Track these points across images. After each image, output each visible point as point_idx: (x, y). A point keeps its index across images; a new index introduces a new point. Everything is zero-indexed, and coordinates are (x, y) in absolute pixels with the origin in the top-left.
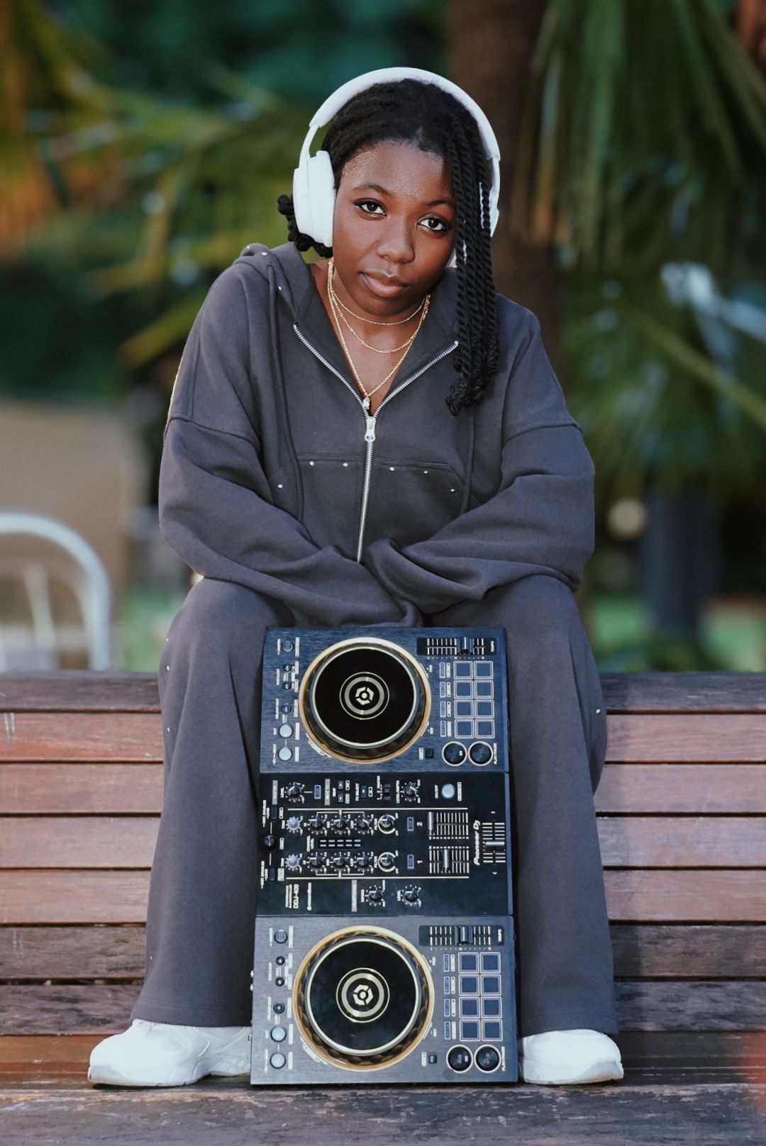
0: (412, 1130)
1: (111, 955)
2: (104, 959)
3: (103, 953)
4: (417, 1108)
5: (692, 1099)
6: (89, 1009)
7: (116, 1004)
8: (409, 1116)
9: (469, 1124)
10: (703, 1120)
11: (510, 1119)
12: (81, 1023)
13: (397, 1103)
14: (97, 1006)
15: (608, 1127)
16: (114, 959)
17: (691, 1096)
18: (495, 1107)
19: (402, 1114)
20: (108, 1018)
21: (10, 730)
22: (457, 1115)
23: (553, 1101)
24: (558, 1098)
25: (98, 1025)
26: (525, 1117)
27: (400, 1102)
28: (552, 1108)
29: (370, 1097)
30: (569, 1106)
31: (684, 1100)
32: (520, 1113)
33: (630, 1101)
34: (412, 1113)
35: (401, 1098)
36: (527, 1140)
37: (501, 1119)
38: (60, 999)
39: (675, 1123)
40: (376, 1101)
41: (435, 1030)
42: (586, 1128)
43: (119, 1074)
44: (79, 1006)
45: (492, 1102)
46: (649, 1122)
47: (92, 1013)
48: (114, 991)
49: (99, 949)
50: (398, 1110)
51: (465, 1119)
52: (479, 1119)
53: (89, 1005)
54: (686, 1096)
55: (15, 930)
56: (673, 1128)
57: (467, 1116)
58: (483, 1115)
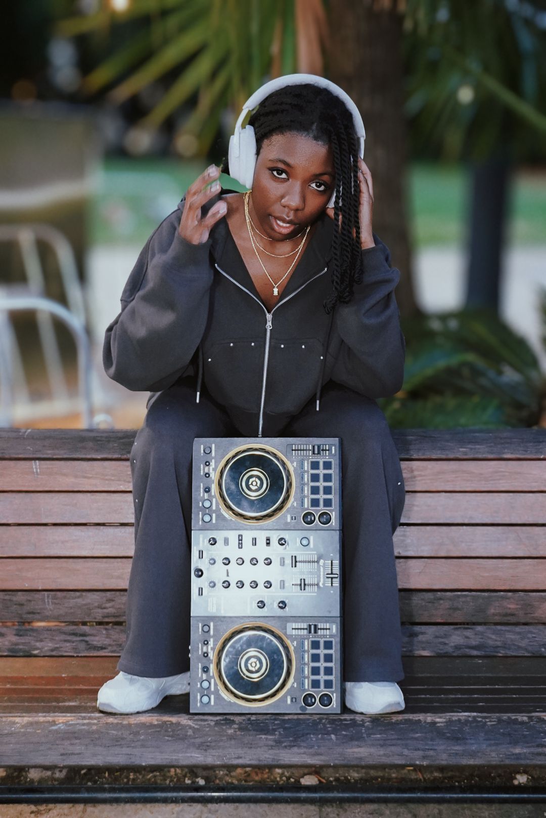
0: (283, 742)
1: (105, 608)
2: (100, 610)
3: (100, 607)
4: (285, 729)
5: (442, 725)
6: (93, 641)
7: (107, 638)
8: (280, 734)
9: (314, 739)
10: (448, 738)
11: (338, 737)
12: (88, 649)
13: (274, 726)
14: (97, 638)
15: (394, 742)
16: (105, 611)
17: (442, 723)
18: (329, 729)
19: (276, 733)
20: (104, 646)
21: (37, 472)
22: (307, 734)
23: (363, 725)
24: (366, 723)
25: (98, 650)
26: (346, 735)
27: (275, 725)
28: (362, 730)
29: (258, 722)
30: (372, 728)
31: (438, 725)
32: (344, 733)
33: (407, 725)
34: (282, 732)
35: (276, 722)
36: (347, 749)
37: (333, 736)
38: (75, 634)
39: (432, 740)
40: (262, 724)
41: (295, 684)
42: (381, 742)
43: (115, 708)
44: (87, 639)
45: (328, 726)
46: (416, 739)
47: (95, 643)
48: (106, 629)
49: (96, 604)
50: (274, 730)
51: (312, 736)
52: (320, 736)
53: (92, 638)
54: (439, 723)
55: (46, 593)
56: (431, 743)
57: (313, 734)
58: (323, 734)
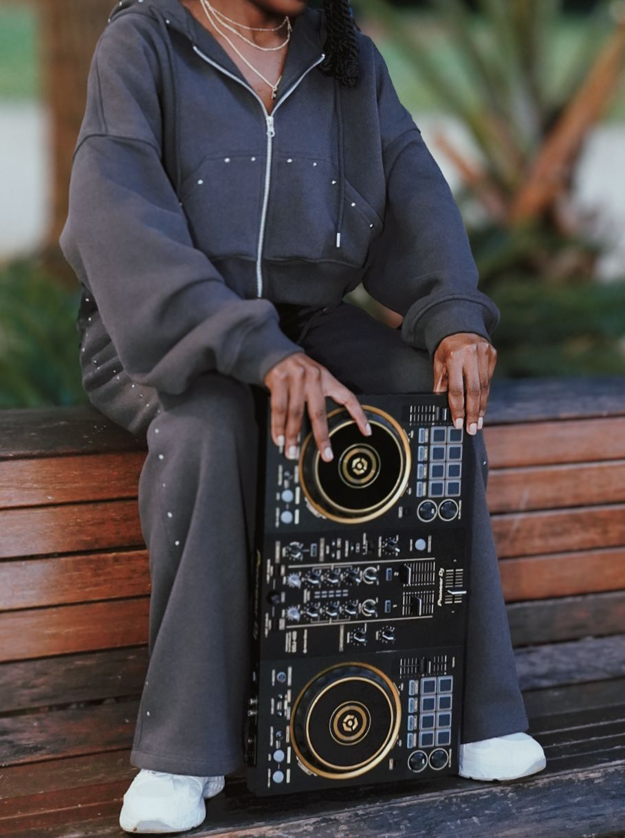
1: (34, 687)
2: (25, 692)
3: (24, 686)
4: (410, 820)
5: (601, 780)
6: (19, 740)
7: (43, 731)
8: (407, 828)
9: (453, 827)
10: (613, 797)
11: (481, 818)
12: (15, 753)
13: (394, 818)
14: (26, 735)
15: (552, 814)
16: (35, 690)
17: (599, 778)
18: (467, 810)
19: (401, 827)
20: (38, 745)
22: (443, 821)
23: (505, 798)
24: (508, 794)
25: (31, 753)
26: (492, 815)
27: (395, 816)
28: (508, 804)
29: (371, 815)
30: (519, 800)
31: (596, 782)
32: (487, 812)
33: (559, 789)
34: (409, 825)
35: (394, 813)
36: (497, 833)
37: (475, 819)
39: (596, 802)
40: (377, 819)
42: (537, 817)
43: (167, 826)
44: (10, 737)
45: (463, 806)
46: (578, 804)
47: (23, 742)
48: (38, 719)
50: (397, 824)
51: (449, 823)
52: (459, 822)
54: (596, 778)
56: (596, 806)
57: (449, 821)
58: (462, 818)
